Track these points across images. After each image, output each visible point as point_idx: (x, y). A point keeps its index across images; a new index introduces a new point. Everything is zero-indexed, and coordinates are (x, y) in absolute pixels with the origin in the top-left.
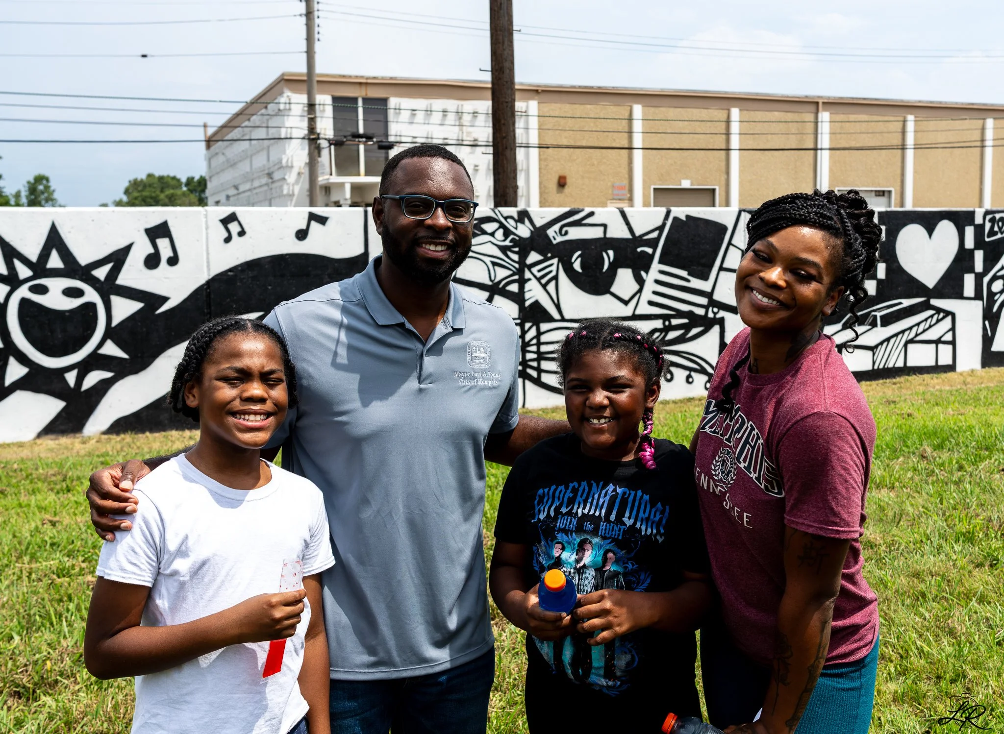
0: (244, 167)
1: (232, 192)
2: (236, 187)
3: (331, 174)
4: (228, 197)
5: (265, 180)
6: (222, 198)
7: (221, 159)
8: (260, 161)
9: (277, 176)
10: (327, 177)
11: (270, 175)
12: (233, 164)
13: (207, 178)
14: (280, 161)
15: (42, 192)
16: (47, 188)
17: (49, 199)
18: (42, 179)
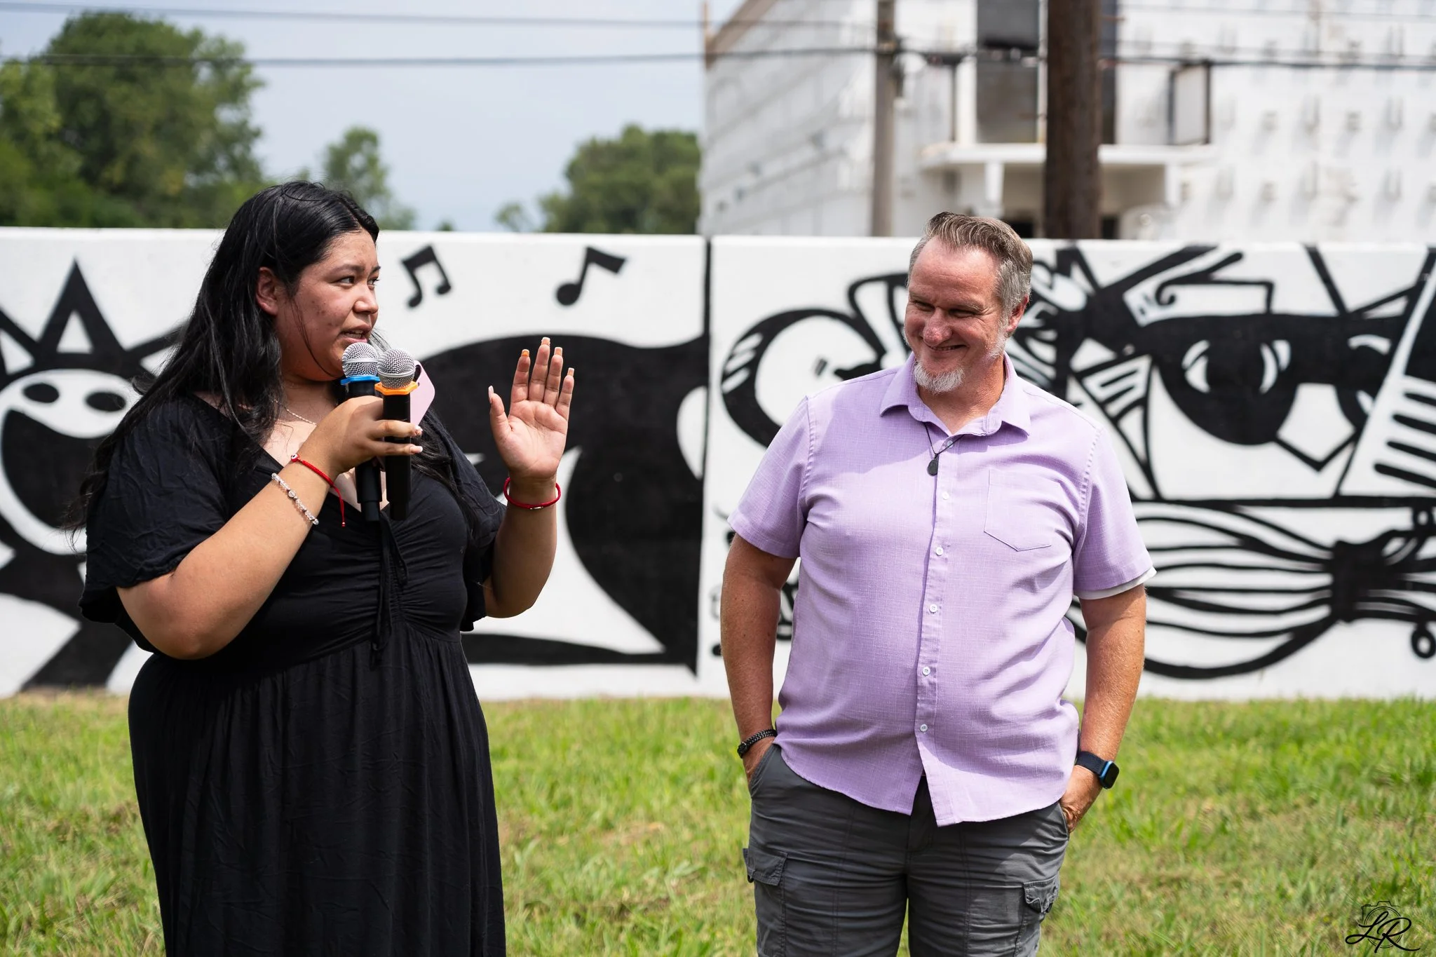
0: (773, 119)
1: (748, 181)
2: (755, 169)
3: (953, 138)
4: (740, 194)
5: (809, 153)
6: (726, 194)
7: (729, 96)
8: (802, 105)
9: (832, 142)
10: (944, 145)
11: (817, 140)
12: (751, 111)
13: (703, 140)
14: (835, 105)
15: (360, 173)
16: (372, 162)
17: (376, 190)
18: (361, 140)
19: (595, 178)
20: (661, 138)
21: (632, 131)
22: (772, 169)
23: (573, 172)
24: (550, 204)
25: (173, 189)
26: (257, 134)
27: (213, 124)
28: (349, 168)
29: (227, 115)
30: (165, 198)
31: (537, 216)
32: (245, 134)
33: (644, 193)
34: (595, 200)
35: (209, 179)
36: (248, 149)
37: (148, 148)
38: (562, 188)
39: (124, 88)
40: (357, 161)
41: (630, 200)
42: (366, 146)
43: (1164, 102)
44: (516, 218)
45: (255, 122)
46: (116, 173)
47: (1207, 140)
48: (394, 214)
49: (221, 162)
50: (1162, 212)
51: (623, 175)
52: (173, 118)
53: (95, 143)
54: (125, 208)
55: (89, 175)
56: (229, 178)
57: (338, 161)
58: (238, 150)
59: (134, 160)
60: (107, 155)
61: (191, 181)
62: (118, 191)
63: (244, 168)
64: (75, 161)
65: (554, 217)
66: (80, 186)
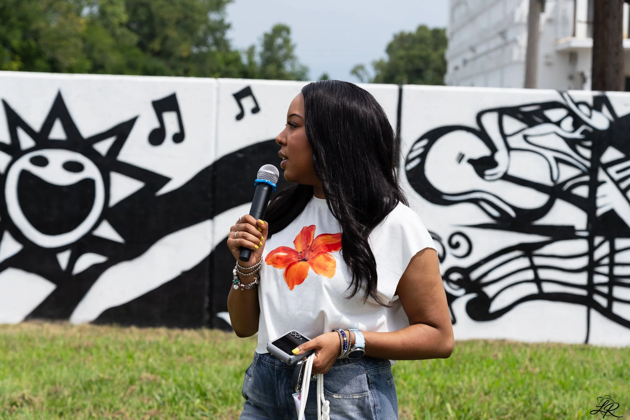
0: (483, 22)
1: (469, 55)
2: (473, 49)
3: (574, 35)
4: (465, 62)
5: (499, 41)
6: (459, 62)
8: (497, 15)
9: (510, 35)
10: (570, 38)
11: (503, 34)
12: (471, 19)
13: (448, 34)
14: (513, 16)
15: (280, 47)
16: (287, 41)
17: (289, 56)
18: (281, 30)
19: (402, 53)
21: (422, 28)
22: (481, 49)
23: (390, 49)
24: (378, 65)
25: (185, 54)
26: (228, 26)
27: (206, 21)
28: (275, 45)
29: (213, 17)
30: (182, 59)
31: (372, 73)
32: (223, 27)
33: (426, 60)
34: (402, 63)
35: (204, 49)
36: (224, 34)
37: (173, 33)
38: (385, 58)
40: (279, 41)
41: (420, 64)
42: (284, 33)
44: (361, 72)
45: (227, 20)
46: (156, 45)
48: (297, 68)
49: (210, 40)
51: (416, 52)
52: (186, 17)
53: (146, 30)
54: (160, 63)
55: (142, 46)
56: (214, 49)
57: (269, 41)
58: (219, 35)
59: (166, 39)
60: (151, 36)
61: (195, 50)
62: (158, 54)
63: (221, 43)
64: (134, 38)
65: (379, 72)
66: (137, 51)
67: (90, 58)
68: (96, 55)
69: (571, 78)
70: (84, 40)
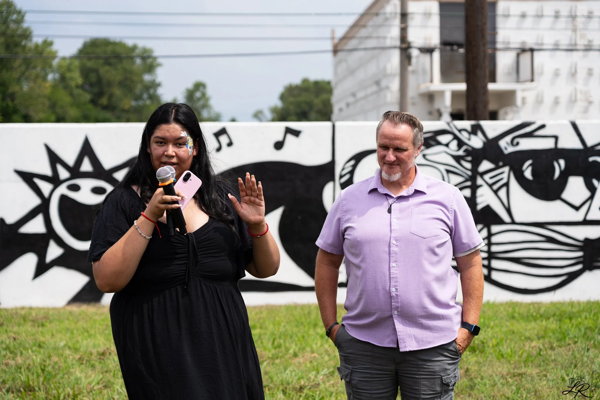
0: (361, 75)
1: (351, 100)
2: (354, 95)
3: (431, 81)
4: (348, 105)
5: (374, 88)
6: (343, 105)
7: (344, 66)
8: (372, 69)
9: (384, 84)
10: (428, 84)
11: (378, 83)
12: (352, 72)
13: (333, 84)
14: (385, 69)
15: (199, 99)
16: (204, 95)
17: (206, 106)
18: (199, 86)
19: (292, 99)
20: (317, 83)
21: (305, 81)
22: (360, 95)
23: (282, 97)
24: (274, 110)
25: (127, 107)
26: (159, 85)
27: (142, 81)
28: (195, 98)
29: (147, 78)
30: (123, 111)
31: (269, 115)
32: (155, 85)
33: (310, 105)
34: (292, 108)
35: (141, 103)
36: (156, 91)
37: (117, 92)
38: (279, 104)
39: (107, 68)
40: (198, 94)
41: (305, 107)
42: (201, 89)
43: (515, 65)
44: (260, 116)
45: (158, 80)
46: (104, 101)
47: (532, 80)
48: (213, 115)
49: (145, 96)
50: (515, 109)
51: (302, 98)
52: (126, 79)
53: (96, 90)
54: (108, 115)
55: (94, 102)
56: (148, 102)
57: (190, 94)
58: (152, 91)
59: (111, 96)
60: (100, 94)
61: (133, 103)
62: (105, 108)
63: (154, 98)
64: (87, 97)
65: (275, 115)
66: (90, 106)
67: (54, 112)
68: (59, 110)
69: (430, 113)
70: (49, 99)
